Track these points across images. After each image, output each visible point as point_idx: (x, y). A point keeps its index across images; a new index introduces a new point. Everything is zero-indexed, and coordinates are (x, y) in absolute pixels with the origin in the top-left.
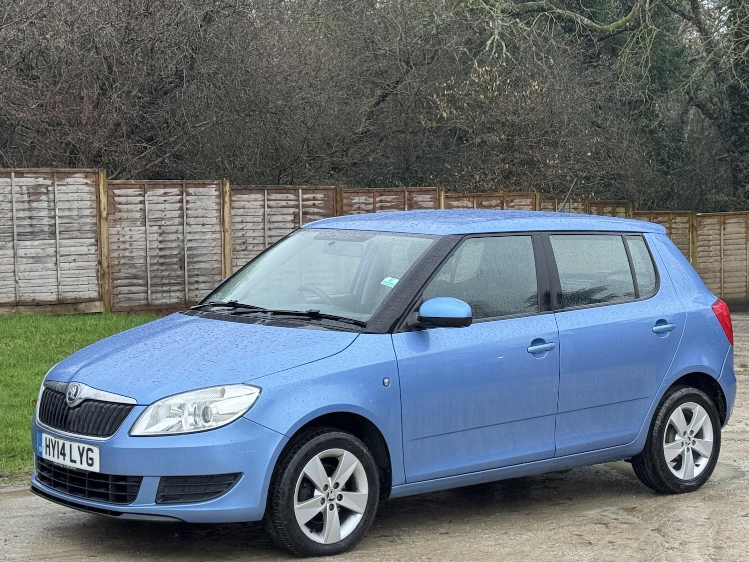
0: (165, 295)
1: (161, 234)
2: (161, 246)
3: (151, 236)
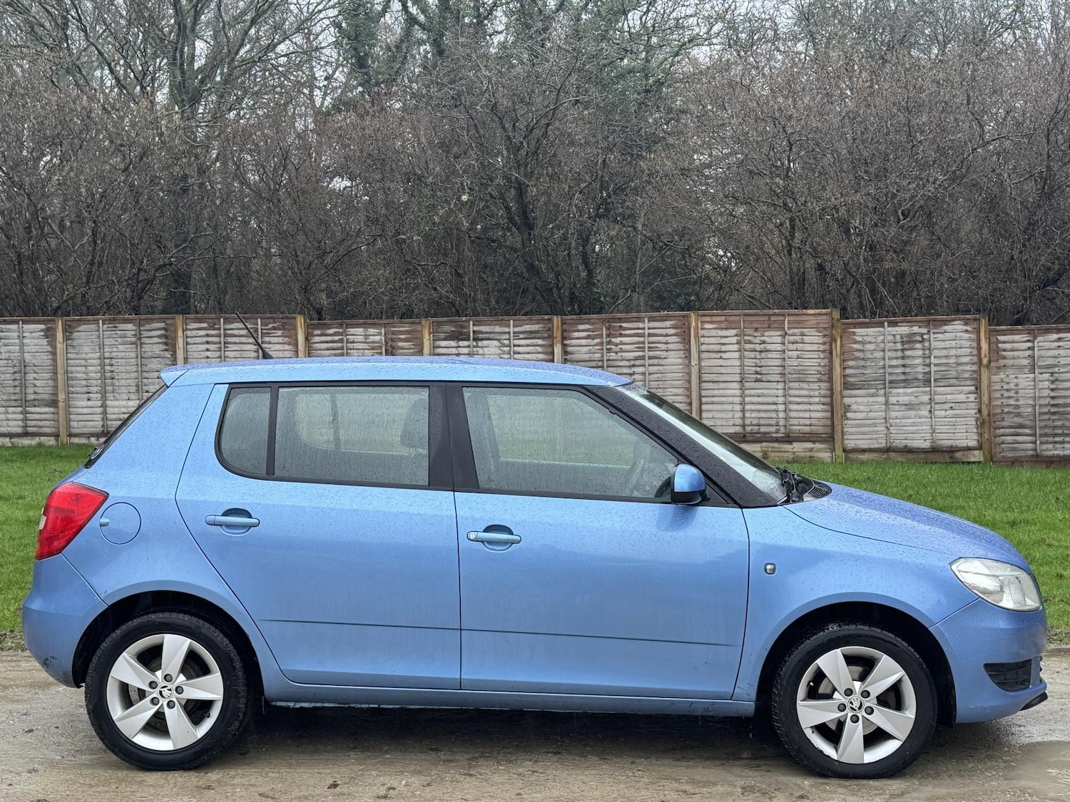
0: (1057, 446)
1: (1053, 382)
2: (1053, 394)
3: (1041, 383)
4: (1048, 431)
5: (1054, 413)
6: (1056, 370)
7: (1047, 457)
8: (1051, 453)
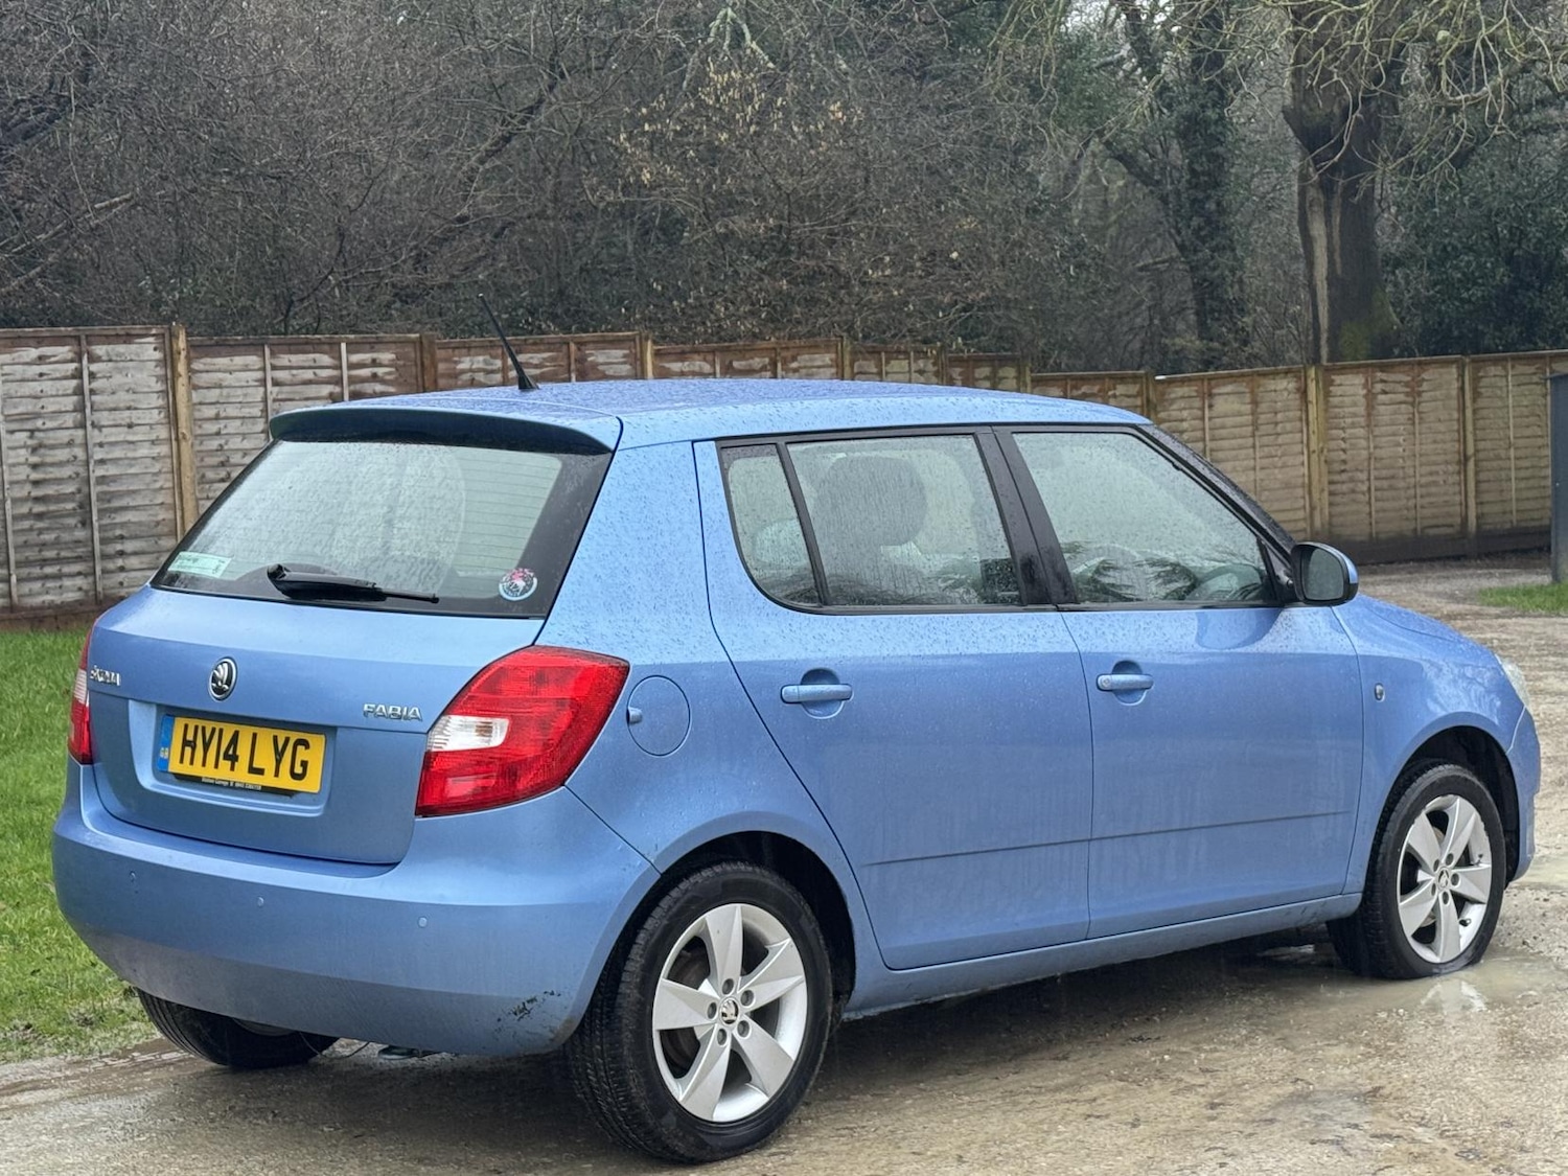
0: (50, 584)
1: (34, 450)
2: (35, 476)
3: (12, 453)
4: (31, 554)
5: (40, 516)
6: (39, 423)
7: (33, 608)
8: (37, 601)
